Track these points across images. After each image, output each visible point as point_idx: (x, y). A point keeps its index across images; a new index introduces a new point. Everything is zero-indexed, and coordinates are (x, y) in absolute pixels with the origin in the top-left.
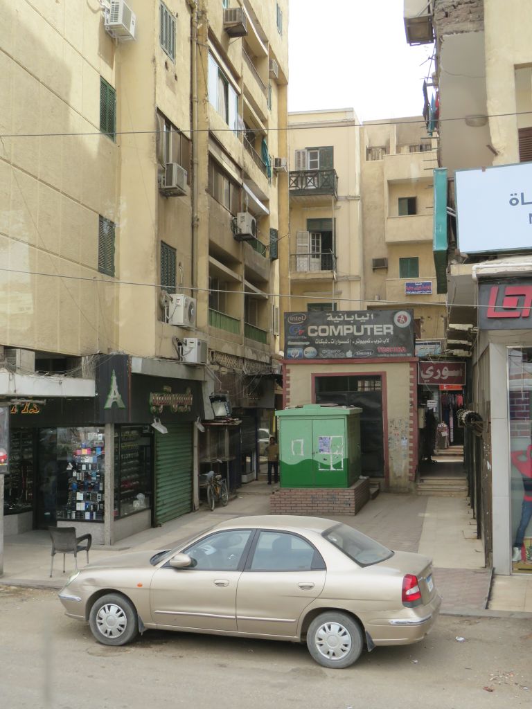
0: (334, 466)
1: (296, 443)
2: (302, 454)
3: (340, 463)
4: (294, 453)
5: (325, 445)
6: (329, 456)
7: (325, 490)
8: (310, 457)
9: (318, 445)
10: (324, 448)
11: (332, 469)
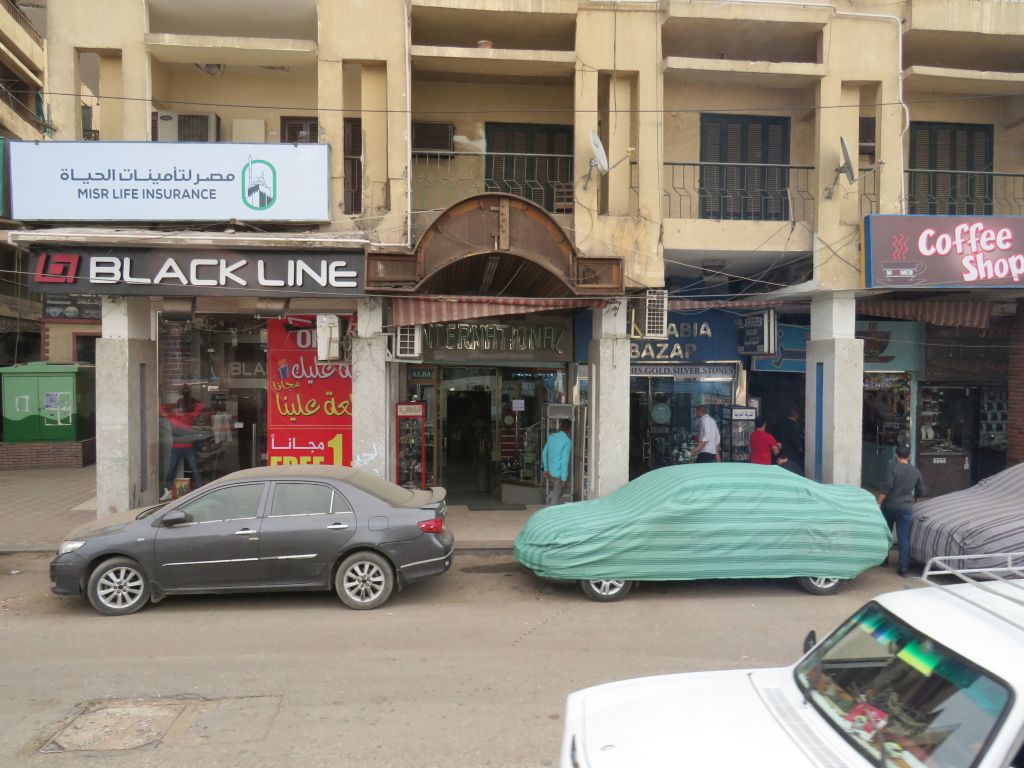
0: (62, 421)
1: (20, 400)
2: (27, 410)
3: (68, 418)
4: (18, 410)
5: (51, 401)
6: (56, 412)
7: (51, 444)
8: (35, 413)
9: (45, 401)
10: (51, 404)
11: (60, 424)
